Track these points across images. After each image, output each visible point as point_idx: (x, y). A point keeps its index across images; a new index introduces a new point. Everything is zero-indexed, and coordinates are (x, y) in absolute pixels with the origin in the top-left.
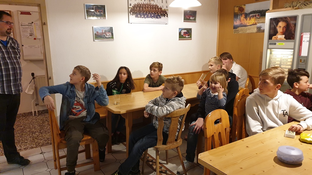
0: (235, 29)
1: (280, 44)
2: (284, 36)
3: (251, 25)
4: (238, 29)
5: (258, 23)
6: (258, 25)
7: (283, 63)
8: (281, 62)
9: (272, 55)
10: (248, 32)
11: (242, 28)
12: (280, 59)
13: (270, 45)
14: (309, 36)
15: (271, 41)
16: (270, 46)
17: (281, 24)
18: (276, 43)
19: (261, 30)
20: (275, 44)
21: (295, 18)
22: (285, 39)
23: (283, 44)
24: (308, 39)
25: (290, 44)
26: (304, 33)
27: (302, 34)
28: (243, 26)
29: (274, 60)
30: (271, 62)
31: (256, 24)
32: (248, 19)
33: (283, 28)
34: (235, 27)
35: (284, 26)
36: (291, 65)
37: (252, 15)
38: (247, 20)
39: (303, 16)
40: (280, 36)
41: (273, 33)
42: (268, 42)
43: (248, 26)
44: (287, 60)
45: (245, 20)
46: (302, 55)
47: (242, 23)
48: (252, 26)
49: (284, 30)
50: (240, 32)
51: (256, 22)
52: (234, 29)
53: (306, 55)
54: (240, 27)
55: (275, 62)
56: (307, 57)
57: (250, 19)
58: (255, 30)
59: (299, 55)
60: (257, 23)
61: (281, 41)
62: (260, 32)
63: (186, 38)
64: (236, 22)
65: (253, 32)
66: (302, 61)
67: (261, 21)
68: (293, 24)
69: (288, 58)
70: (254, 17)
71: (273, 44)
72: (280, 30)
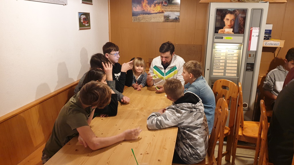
0: (135, 17)
1: (227, 38)
2: (232, 29)
3: (156, 13)
4: (138, 17)
5: (166, 11)
6: (166, 13)
7: (229, 58)
8: (226, 56)
9: (216, 50)
10: (153, 20)
11: (145, 15)
12: (225, 54)
13: (215, 38)
14: (258, 31)
15: (217, 35)
16: (216, 40)
17: (229, 17)
18: (223, 36)
19: (169, 19)
20: (222, 38)
21: (244, 11)
22: (233, 33)
23: (231, 38)
24: (257, 34)
25: (239, 38)
26: (253, 28)
27: (251, 28)
28: (146, 14)
29: (217, 55)
30: (215, 57)
31: (162, 12)
32: (153, 6)
33: (231, 21)
34: (134, 14)
35: (232, 19)
36: (237, 60)
37: (157, 1)
38: (150, 7)
39: (253, 10)
40: (228, 30)
41: (219, 26)
42: (214, 35)
43: (152, 14)
44: (233, 55)
45: (149, 7)
46: (250, 50)
47: (144, 10)
48: (158, 14)
49: (233, 23)
50: (143, 21)
51: (163, 10)
52: (133, 17)
53: (255, 50)
54: (142, 14)
55: (220, 58)
56: (256, 52)
57: (155, 6)
58: (162, 19)
59: (248, 50)
60: (164, 12)
61: (228, 34)
62: (168, 22)
63: (86, 26)
64: (136, 8)
65: (159, 21)
66: (252, 56)
67: (169, 10)
68: (242, 17)
69: (233, 52)
70: (160, 4)
71: (220, 38)
72: (227, 23)
